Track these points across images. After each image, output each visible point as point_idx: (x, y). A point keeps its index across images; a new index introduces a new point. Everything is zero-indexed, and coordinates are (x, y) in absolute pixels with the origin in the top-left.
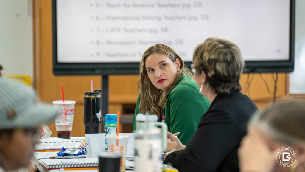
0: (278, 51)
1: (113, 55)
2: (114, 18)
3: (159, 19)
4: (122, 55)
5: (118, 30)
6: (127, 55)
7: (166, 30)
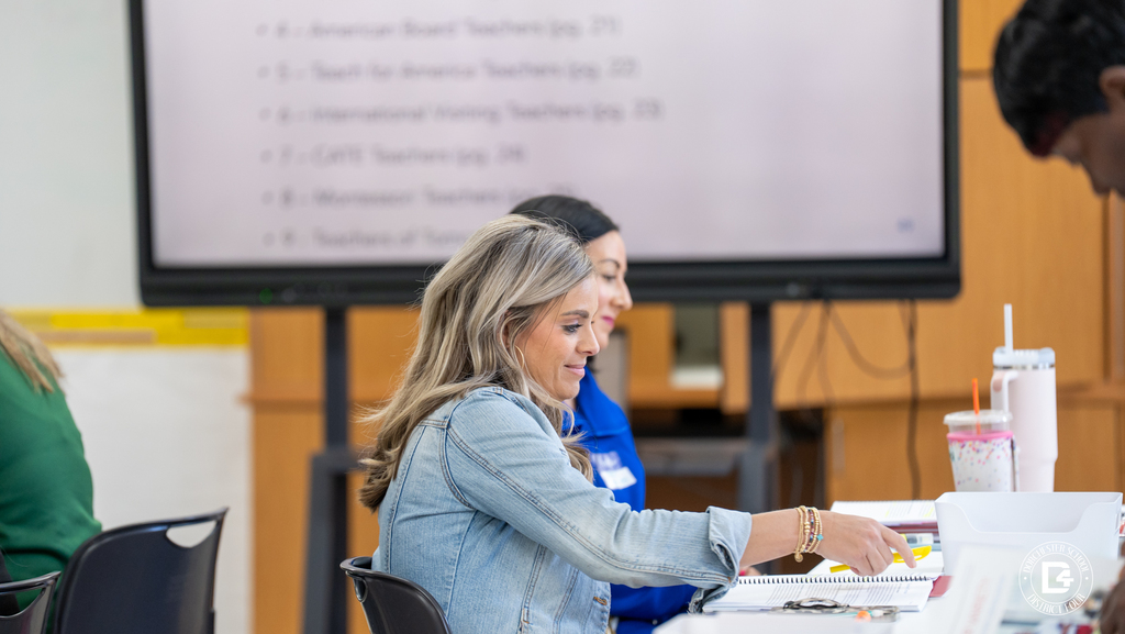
0: (906, 225)
1: (340, 241)
2: (339, 116)
3: (492, 115)
4: (370, 240)
5: (354, 154)
6: (385, 240)
7: (515, 154)
